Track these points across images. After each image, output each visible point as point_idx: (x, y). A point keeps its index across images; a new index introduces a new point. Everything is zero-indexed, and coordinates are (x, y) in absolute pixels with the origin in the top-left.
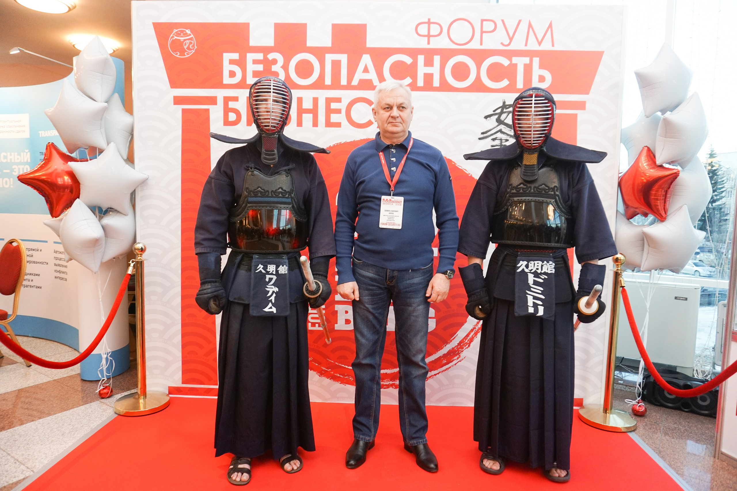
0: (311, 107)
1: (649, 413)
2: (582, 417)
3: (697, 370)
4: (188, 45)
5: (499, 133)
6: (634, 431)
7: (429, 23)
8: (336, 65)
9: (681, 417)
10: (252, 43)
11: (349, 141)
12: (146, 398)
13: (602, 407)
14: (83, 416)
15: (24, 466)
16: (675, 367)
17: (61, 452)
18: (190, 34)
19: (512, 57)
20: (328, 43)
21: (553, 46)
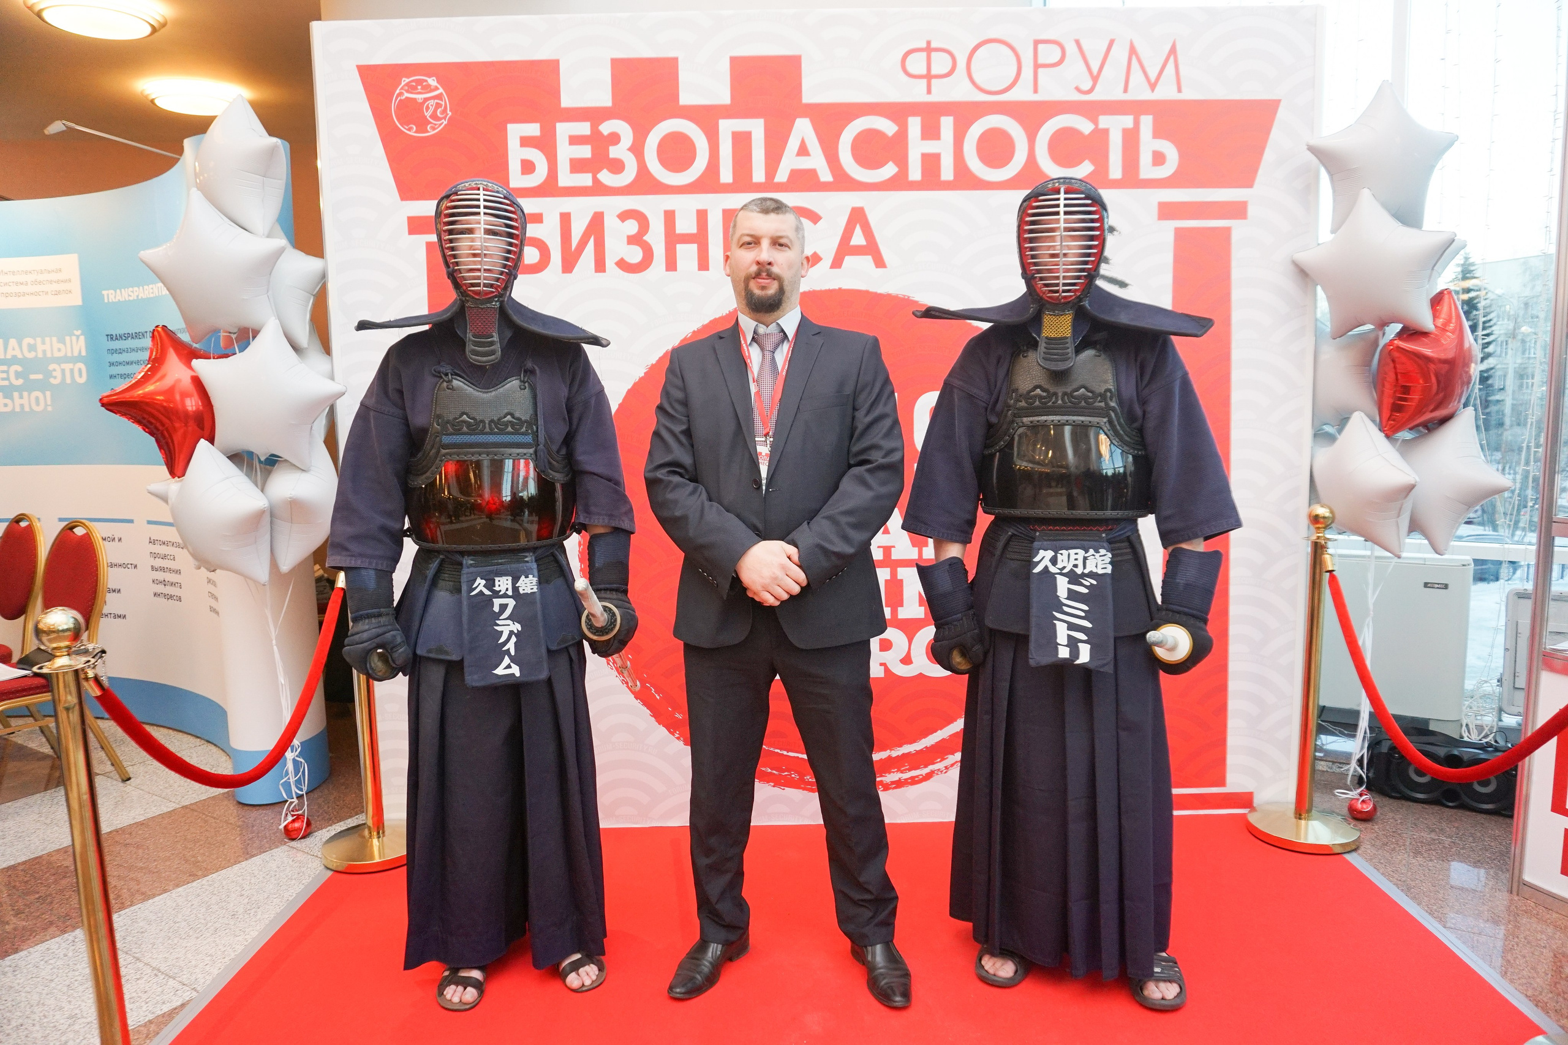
0: (694, 230)
1: (1381, 814)
2: (1256, 828)
3: (1467, 725)
4: (434, 111)
6: (1355, 850)
7: (929, 49)
8: (742, 141)
9: (1442, 819)
10: (566, 101)
12: (384, 836)
13: (1293, 807)
14: (264, 877)
15: (175, 981)
16: (1426, 721)
17: (239, 951)
18: (436, 86)
19: (1099, 115)
20: (722, 95)
21: (1179, 91)
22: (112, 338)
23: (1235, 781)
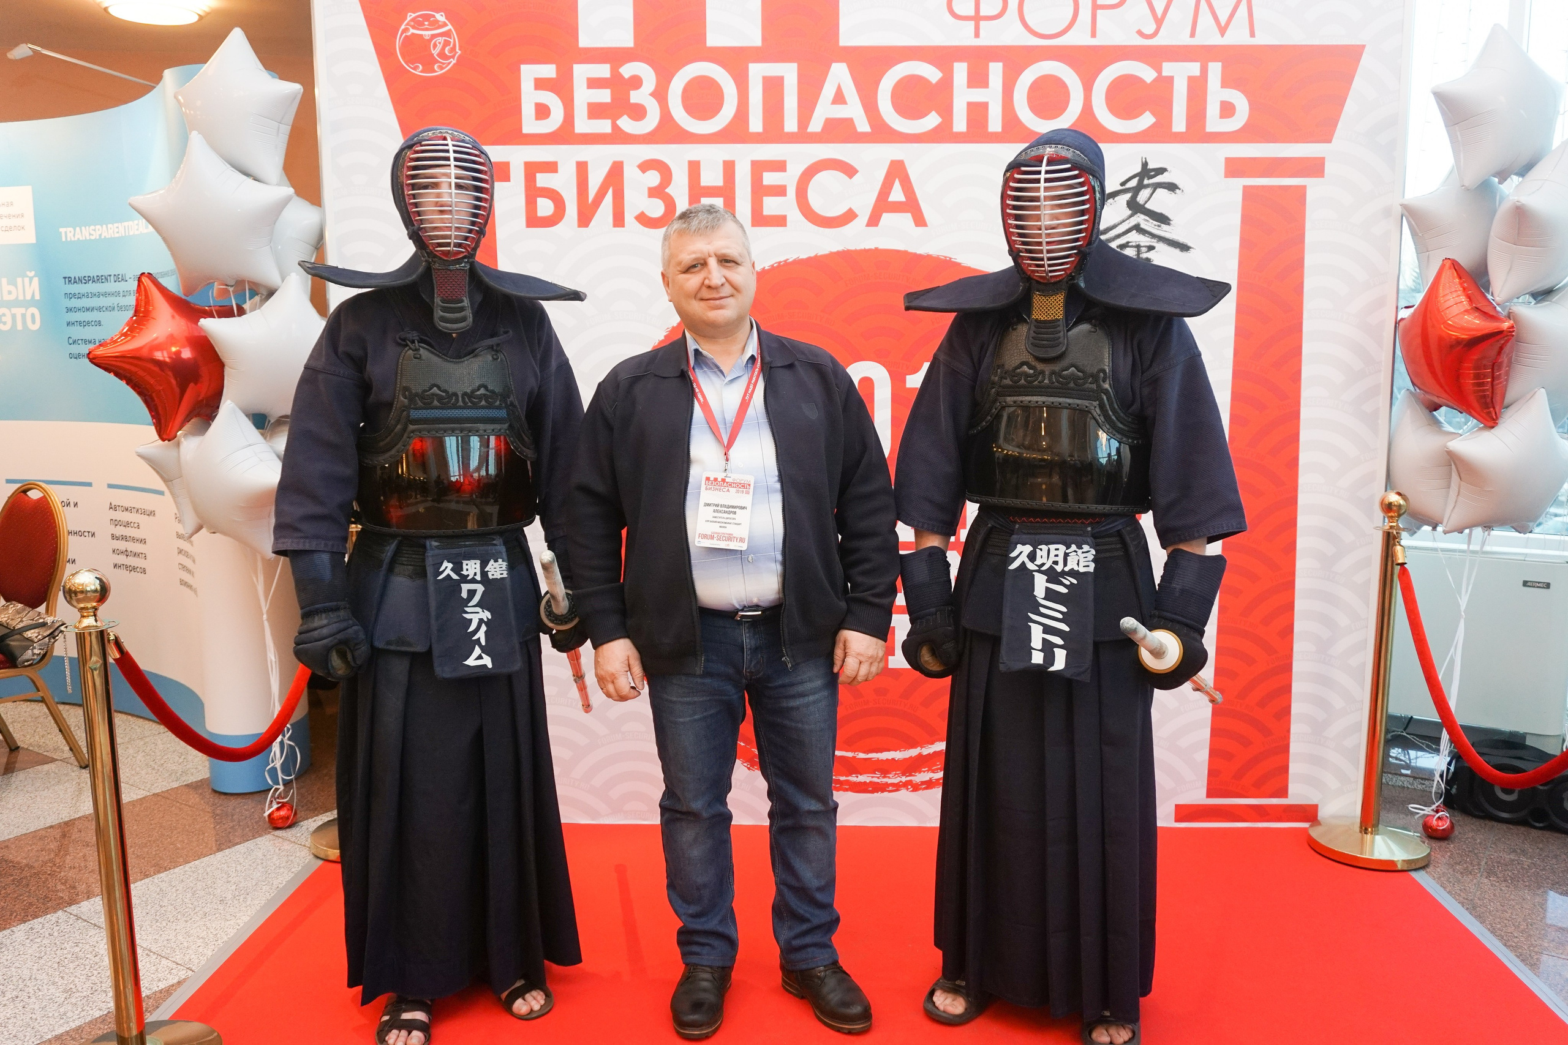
0: (719, 182)
1: (1460, 833)
2: (1317, 842)
4: (442, 49)
5: (1134, 231)
6: (1423, 868)
8: (774, 87)
9: (1526, 840)
10: (586, 40)
11: (804, 257)
13: (1358, 820)
14: (250, 865)
15: (168, 961)
16: (1523, 736)
17: (232, 935)
18: (445, 22)
19: (1162, 62)
20: (754, 38)
21: (1252, 35)
22: (70, 281)
23: (1298, 793)
